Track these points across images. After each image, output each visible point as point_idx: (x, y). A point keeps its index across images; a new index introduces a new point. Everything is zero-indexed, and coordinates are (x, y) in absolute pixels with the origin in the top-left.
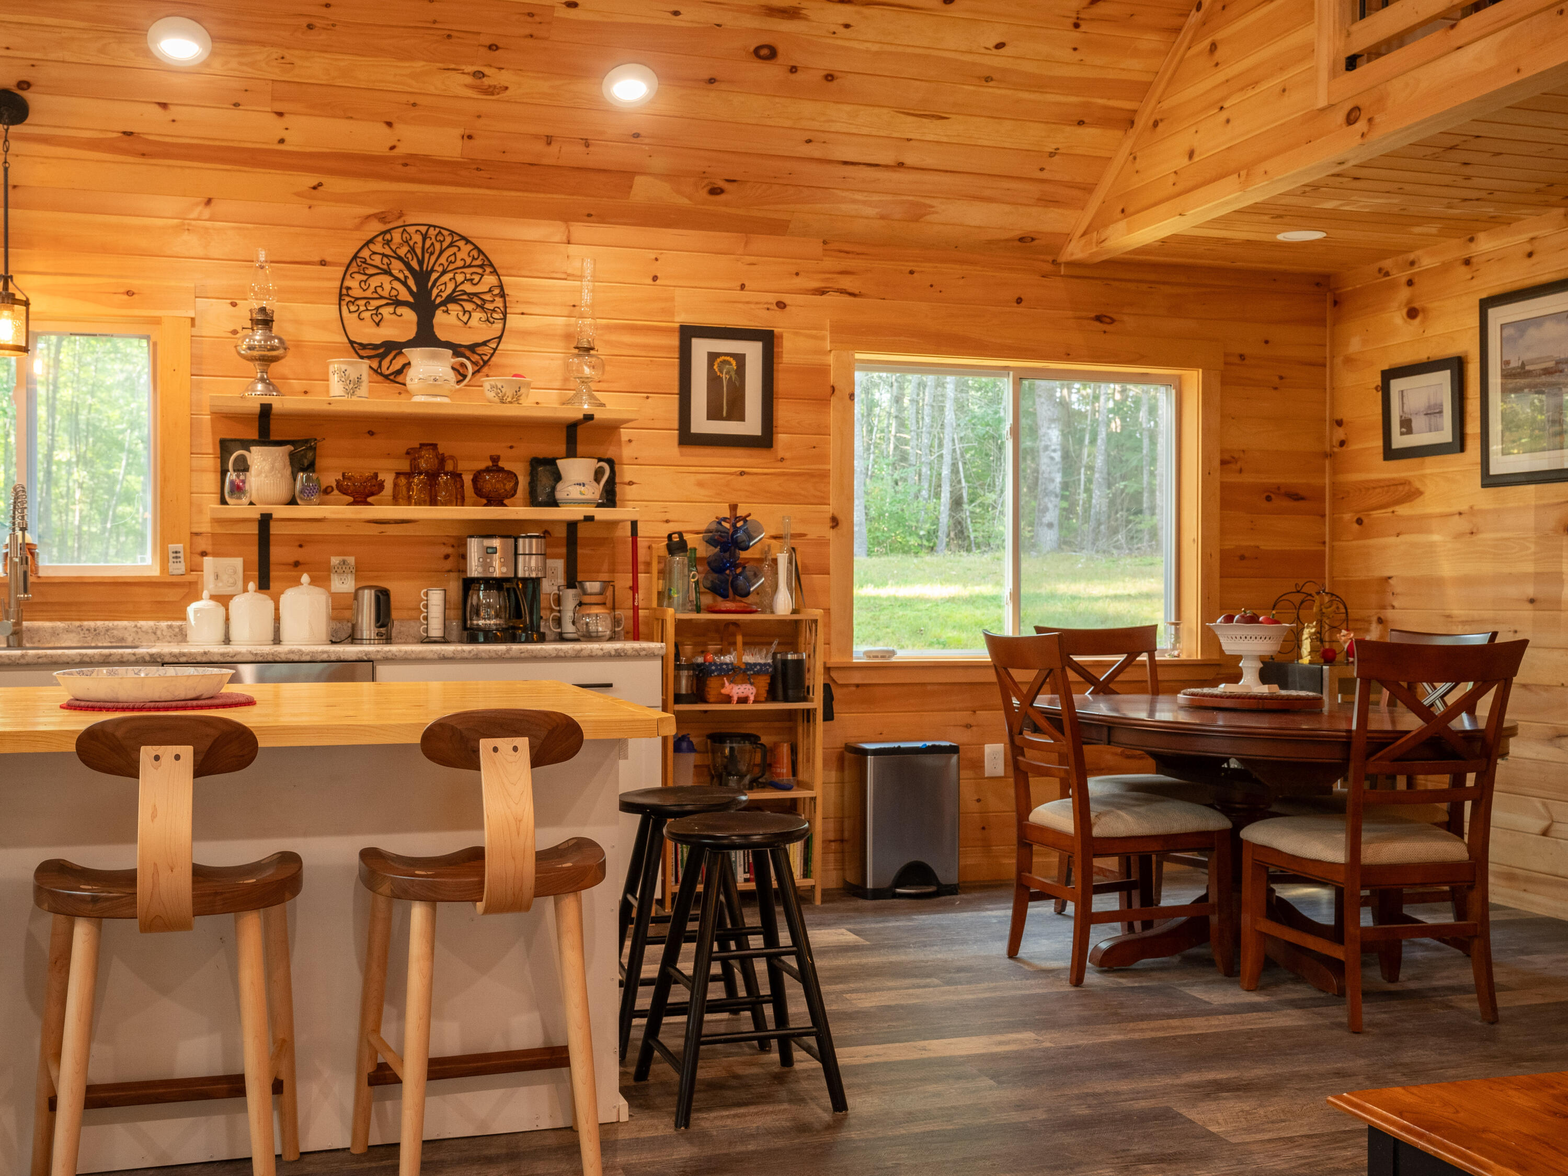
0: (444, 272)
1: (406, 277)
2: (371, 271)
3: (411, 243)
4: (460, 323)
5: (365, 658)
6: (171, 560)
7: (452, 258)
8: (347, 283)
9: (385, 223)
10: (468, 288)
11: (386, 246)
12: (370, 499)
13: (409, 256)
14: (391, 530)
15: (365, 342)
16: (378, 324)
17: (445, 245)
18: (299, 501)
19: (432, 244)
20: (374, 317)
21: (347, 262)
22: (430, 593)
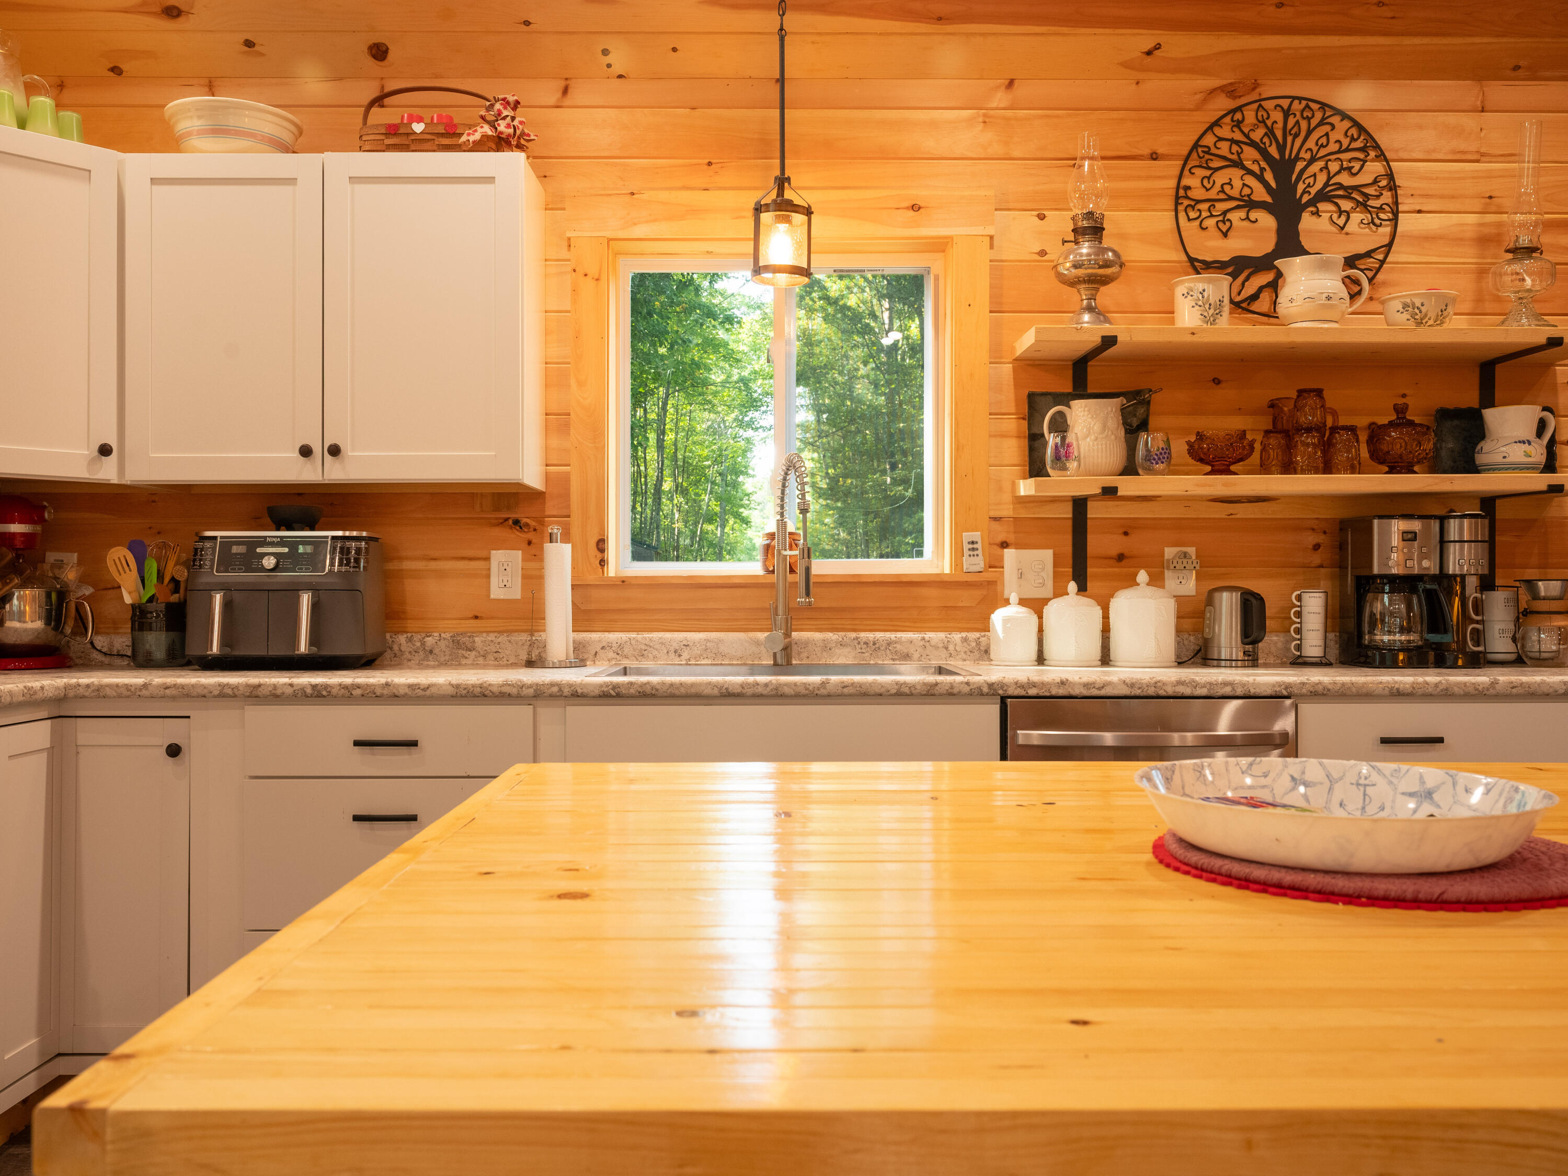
0: (1313, 160)
1: (1262, 170)
2: (1216, 164)
3: (1269, 123)
4: (1334, 229)
5: (1285, 693)
6: (966, 553)
7: (1324, 140)
8: (1186, 182)
9: (1235, 98)
10: (1345, 179)
11: (1235, 129)
12: (1233, 468)
13: (1266, 140)
14: (1243, 512)
15: (1209, 258)
16: (1225, 235)
17: (1314, 122)
18: (1140, 471)
19: (1297, 122)
20: (1220, 225)
21: (1185, 152)
22: (1305, 597)
